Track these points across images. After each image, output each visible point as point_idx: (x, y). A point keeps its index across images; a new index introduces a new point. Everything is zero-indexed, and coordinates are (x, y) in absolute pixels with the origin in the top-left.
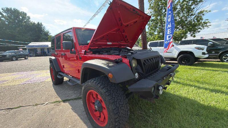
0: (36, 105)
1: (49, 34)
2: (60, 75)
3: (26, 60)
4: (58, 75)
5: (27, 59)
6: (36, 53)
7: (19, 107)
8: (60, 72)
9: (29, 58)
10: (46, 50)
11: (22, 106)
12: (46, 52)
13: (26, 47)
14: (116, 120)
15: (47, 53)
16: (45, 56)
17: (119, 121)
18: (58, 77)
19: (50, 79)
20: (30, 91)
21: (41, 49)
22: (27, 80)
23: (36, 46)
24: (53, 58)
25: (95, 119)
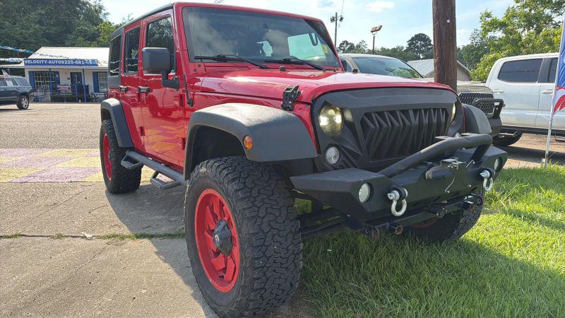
0: (60, 237)
1: (101, 16)
2: (129, 159)
3: (22, 112)
4: (125, 160)
5: (26, 109)
6: (55, 89)
7: (16, 236)
8: (132, 149)
9: (32, 106)
10: (88, 81)
11: (24, 235)
12: (87, 87)
13: (22, 65)
14: (254, 263)
15: (91, 90)
16: (83, 101)
17: (265, 269)
18: (125, 164)
19: (99, 176)
20: (41, 201)
21: (71, 73)
22: (30, 171)
23: (57, 62)
24: (113, 102)
25: (212, 277)
